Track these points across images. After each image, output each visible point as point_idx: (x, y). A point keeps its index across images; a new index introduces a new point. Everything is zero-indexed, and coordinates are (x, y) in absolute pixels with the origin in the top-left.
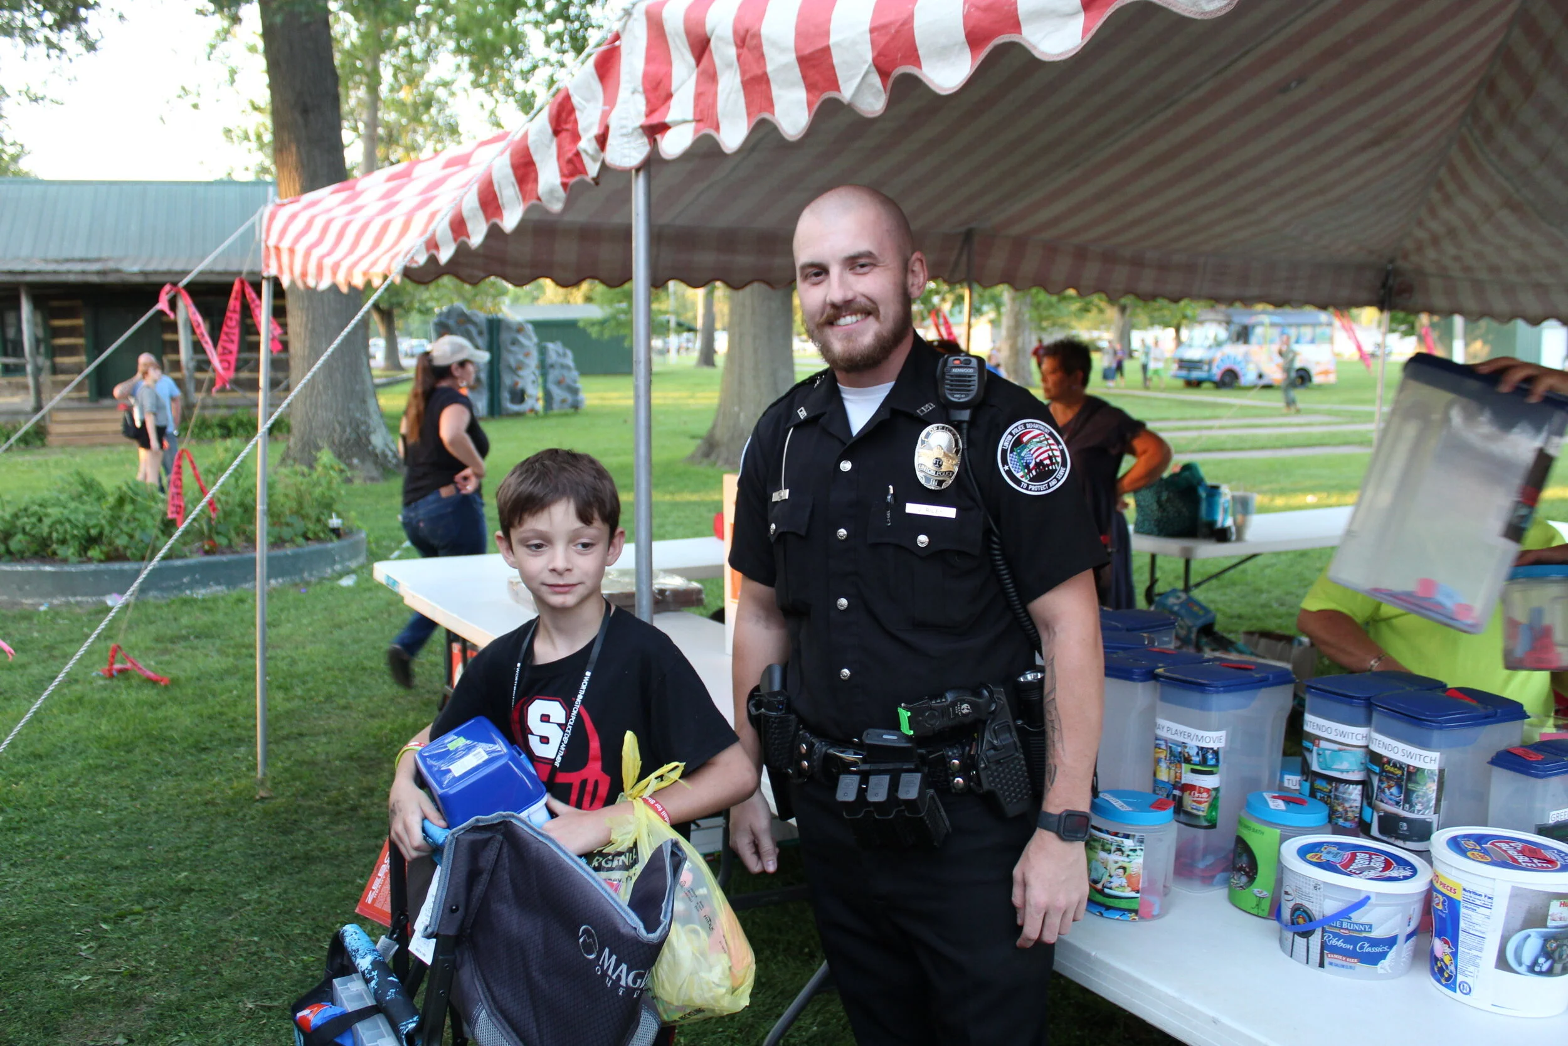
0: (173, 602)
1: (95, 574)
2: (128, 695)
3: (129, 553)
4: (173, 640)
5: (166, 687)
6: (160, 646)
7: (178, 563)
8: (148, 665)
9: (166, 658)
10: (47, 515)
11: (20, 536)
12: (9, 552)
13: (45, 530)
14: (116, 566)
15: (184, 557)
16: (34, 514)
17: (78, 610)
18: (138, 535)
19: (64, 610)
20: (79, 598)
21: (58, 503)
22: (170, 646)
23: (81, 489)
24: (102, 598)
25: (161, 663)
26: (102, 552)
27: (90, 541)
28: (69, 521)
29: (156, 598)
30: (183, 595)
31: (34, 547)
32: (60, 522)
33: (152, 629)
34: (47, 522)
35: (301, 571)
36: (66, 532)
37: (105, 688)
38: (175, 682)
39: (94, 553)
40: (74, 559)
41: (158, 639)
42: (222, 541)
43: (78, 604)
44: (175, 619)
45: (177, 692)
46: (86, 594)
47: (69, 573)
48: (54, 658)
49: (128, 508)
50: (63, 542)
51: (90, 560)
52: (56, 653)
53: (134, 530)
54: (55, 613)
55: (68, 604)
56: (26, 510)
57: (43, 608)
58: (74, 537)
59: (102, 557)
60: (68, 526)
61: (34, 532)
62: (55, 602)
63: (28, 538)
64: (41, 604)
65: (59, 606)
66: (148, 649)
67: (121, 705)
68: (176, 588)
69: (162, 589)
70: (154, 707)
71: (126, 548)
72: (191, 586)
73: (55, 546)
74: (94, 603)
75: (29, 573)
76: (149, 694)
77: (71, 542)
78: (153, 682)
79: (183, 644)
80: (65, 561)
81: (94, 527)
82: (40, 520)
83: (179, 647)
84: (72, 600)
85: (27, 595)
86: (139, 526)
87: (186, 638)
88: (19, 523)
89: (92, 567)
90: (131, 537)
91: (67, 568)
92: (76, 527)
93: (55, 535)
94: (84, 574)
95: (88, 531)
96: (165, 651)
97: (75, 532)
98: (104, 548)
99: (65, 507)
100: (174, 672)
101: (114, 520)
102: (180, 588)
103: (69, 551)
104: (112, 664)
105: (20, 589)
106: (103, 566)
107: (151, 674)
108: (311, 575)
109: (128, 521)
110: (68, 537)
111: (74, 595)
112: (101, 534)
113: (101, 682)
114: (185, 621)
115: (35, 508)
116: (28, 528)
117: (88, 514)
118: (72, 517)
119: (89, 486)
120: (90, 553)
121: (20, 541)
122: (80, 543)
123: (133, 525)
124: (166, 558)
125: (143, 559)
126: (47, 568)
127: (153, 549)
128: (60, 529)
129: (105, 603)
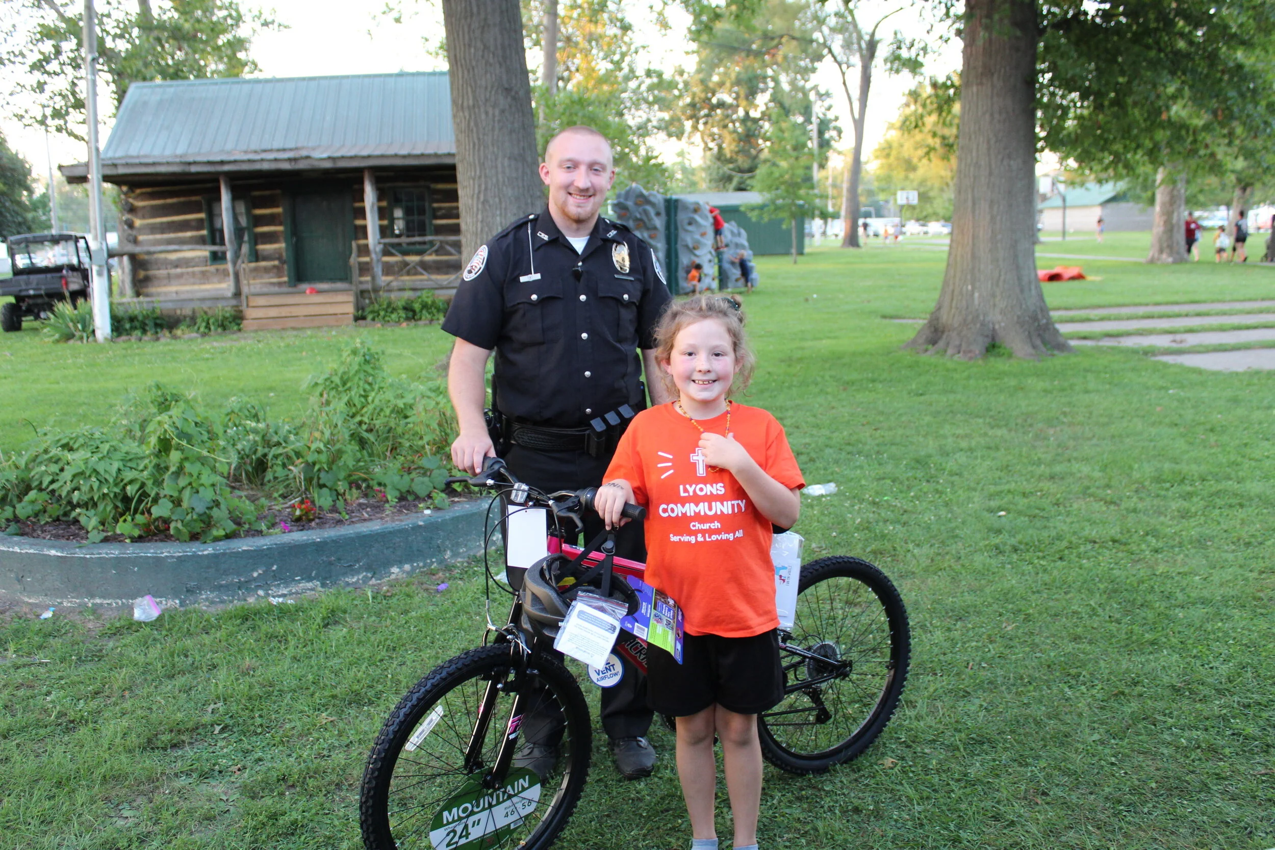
1: (121, 562)
3: (172, 529)
7: (246, 544)
10: (70, 462)
12: (15, 520)
14: (150, 550)
15: (260, 533)
16: (55, 460)
17: (93, 621)
18: (186, 499)
19: (69, 622)
20: (98, 601)
21: (86, 444)
24: (129, 603)
28: (96, 472)
34: (67, 475)
35: (440, 550)
36: (92, 489)
39: (126, 525)
42: (324, 500)
43: (95, 610)
44: (211, 671)
46: (104, 595)
47: (84, 562)
49: (175, 456)
50: (90, 505)
51: (119, 539)
53: (182, 490)
54: (53, 630)
55: (81, 609)
56: (46, 452)
57: (46, 615)
58: (104, 496)
59: (136, 533)
60: (94, 481)
61: (53, 487)
62: (65, 604)
63: (45, 497)
64: (47, 608)
65: (71, 610)
68: (239, 587)
69: (219, 588)
71: (171, 519)
72: (265, 583)
74: (118, 608)
77: (100, 506)
80: (84, 537)
81: (131, 482)
82: (60, 470)
84: (89, 602)
85: (32, 593)
88: (35, 473)
90: (177, 502)
95: (124, 488)
97: (106, 489)
102: (246, 586)
105: (20, 580)
106: (132, 550)
108: (455, 555)
111: (93, 596)
112: (140, 494)
115: (55, 451)
116: (46, 481)
118: (102, 467)
120: (120, 528)
121: (33, 502)
123: (182, 482)
124: (228, 537)
125: (194, 537)
126: (53, 552)
127: (207, 522)
128: (85, 485)
129: (130, 612)
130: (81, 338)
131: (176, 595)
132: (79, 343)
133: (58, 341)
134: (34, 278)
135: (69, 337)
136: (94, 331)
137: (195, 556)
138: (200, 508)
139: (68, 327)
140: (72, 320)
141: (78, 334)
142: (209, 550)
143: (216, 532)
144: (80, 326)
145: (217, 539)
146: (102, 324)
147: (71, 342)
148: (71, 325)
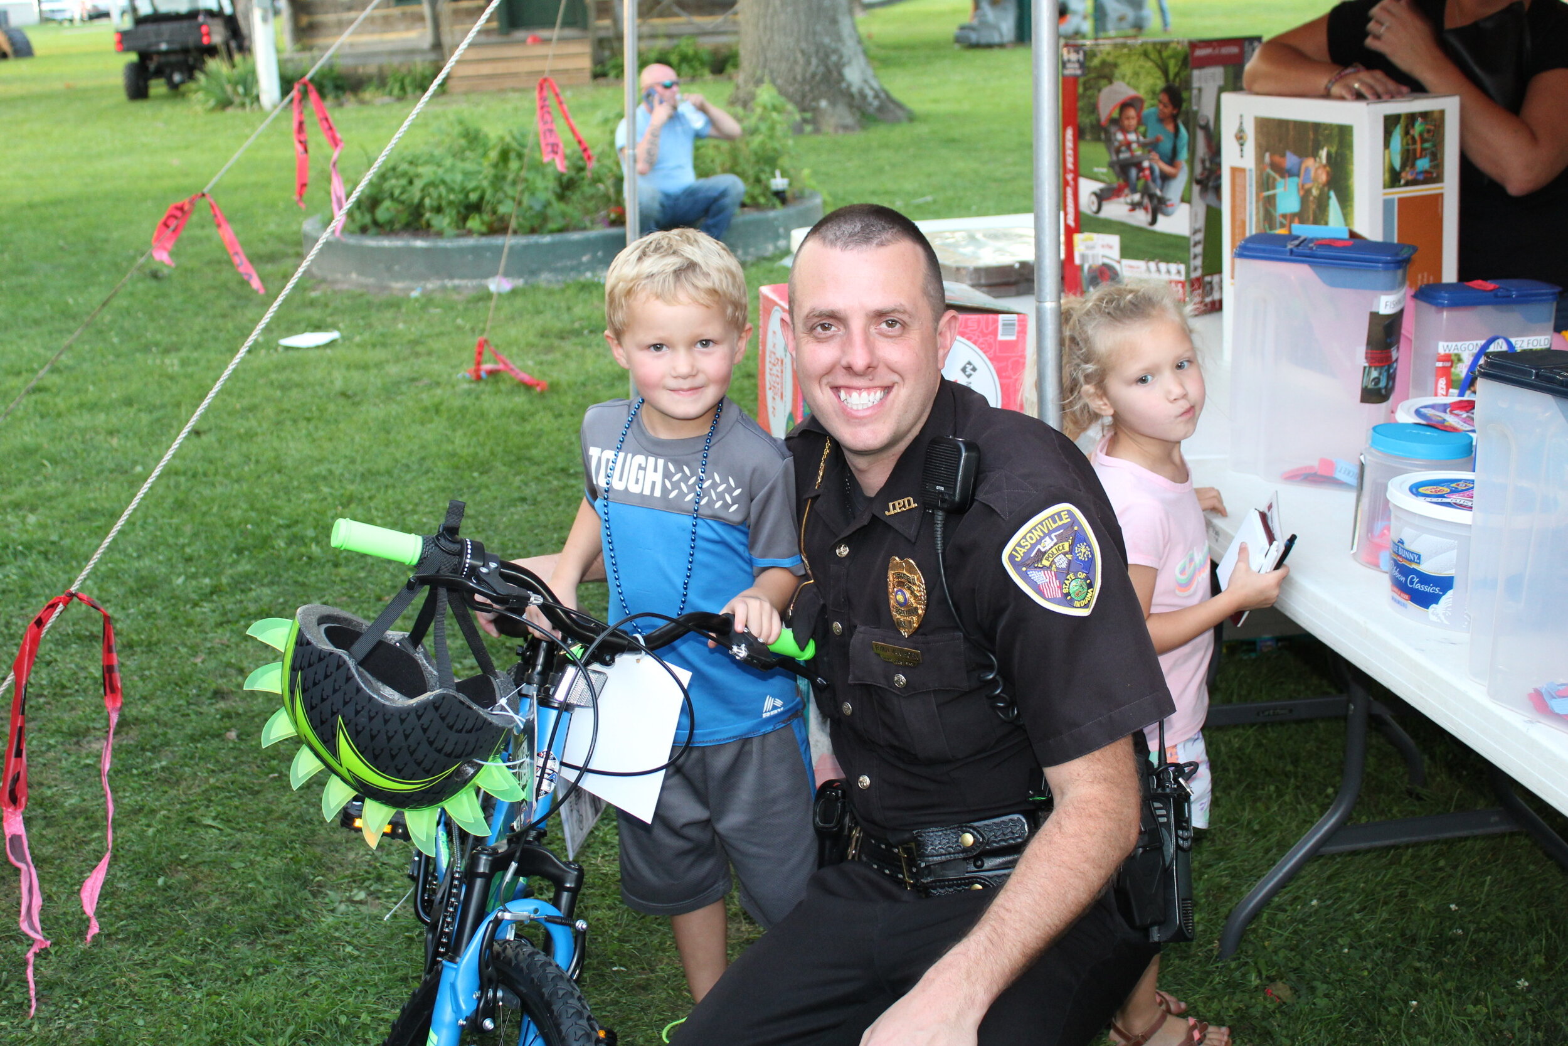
0: (568, 287)
1: (474, 250)
2: (493, 402)
3: (514, 224)
4: (562, 336)
5: (542, 395)
6: (545, 342)
7: (576, 236)
8: (525, 366)
9: (550, 357)
10: (418, 176)
11: (387, 203)
12: (375, 223)
13: (415, 193)
14: (500, 241)
15: (585, 229)
16: (404, 174)
17: (455, 297)
18: (526, 199)
19: (438, 296)
20: (457, 282)
21: (431, 160)
22: (556, 342)
23: (463, 142)
24: (483, 282)
25: (541, 363)
26: (483, 223)
27: (469, 208)
28: (443, 182)
29: (549, 282)
30: (582, 279)
31: (404, 218)
32: (432, 184)
33: (539, 322)
34: (419, 184)
36: (440, 197)
37: (469, 393)
38: (554, 388)
39: (474, 223)
40: (450, 231)
41: (544, 334)
43: (456, 289)
44: (569, 309)
45: (553, 401)
46: (462, 277)
47: (445, 250)
48: (417, 355)
49: (514, 165)
50: (438, 210)
51: (470, 233)
52: (420, 349)
53: (521, 193)
54: (428, 301)
55: (444, 289)
56: (394, 169)
57: (415, 294)
58: (450, 203)
59: (484, 229)
60: (443, 190)
61: (404, 197)
62: (430, 286)
63: (396, 206)
64: (413, 289)
65: (433, 291)
66: (531, 345)
67: (482, 415)
68: (572, 269)
69: (555, 270)
70: (523, 418)
71: (511, 217)
73: (428, 215)
74: (474, 288)
75: (398, 249)
76: (520, 400)
77: (447, 211)
78: (528, 386)
79: (574, 340)
80: (440, 234)
81: (474, 190)
82: (411, 182)
83: (568, 345)
84: (449, 283)
85: (397, 277)
86: (527, 188)
87: (578, 333)
88: (387, 186)
89: (470, 242)
90: (518, 202)
91: (442, 243)
92: (451, 190)
93: (427, 201)
94: (461, 250)
95: (467, 196)
96: (550, 349)
97: (452, 197)
98: (486, 218)
99: (439, 165)
100: (555, 375)
101: (498, 181)
102: (578, 268)
103: (443, 222)
104: (478, 363)
105: (389, 269)
106: (484, 241)
107: (525, 377)
109: (514, 183)
110: (444, 203)
111: (451, 277)
112: (482, 198)
113: (466, 386)
114: (579, 310)
115: (404, 167)
116: (397, 192)
117: (466, 174)
118: (448, 178)
119: (473, 138)
120: (470, 224)
121: (388, 209)
122: (459, 213)
123: (520, 187)
124: (561, 230)
125: (533, 231)
126: (419, 243)
127: (544, 218)
128: (434, 193)
129: (487, 288)
130: (243, 105)
131: (520, 275)
132: (240, 112)
133: (213, 110)
134: (166, 27)
135: (225, 104)
136: (257, 98)
137: (537, 246)
138: (537, 207)
139: (223, 90)
140: (229, 82)
141: (237, 100)
142: (547, 239)
143: (552, 226)
144: (241, 90)
145: (551, 232)
146: (268, 87)
147: (230, 111)
148: (229, 89)
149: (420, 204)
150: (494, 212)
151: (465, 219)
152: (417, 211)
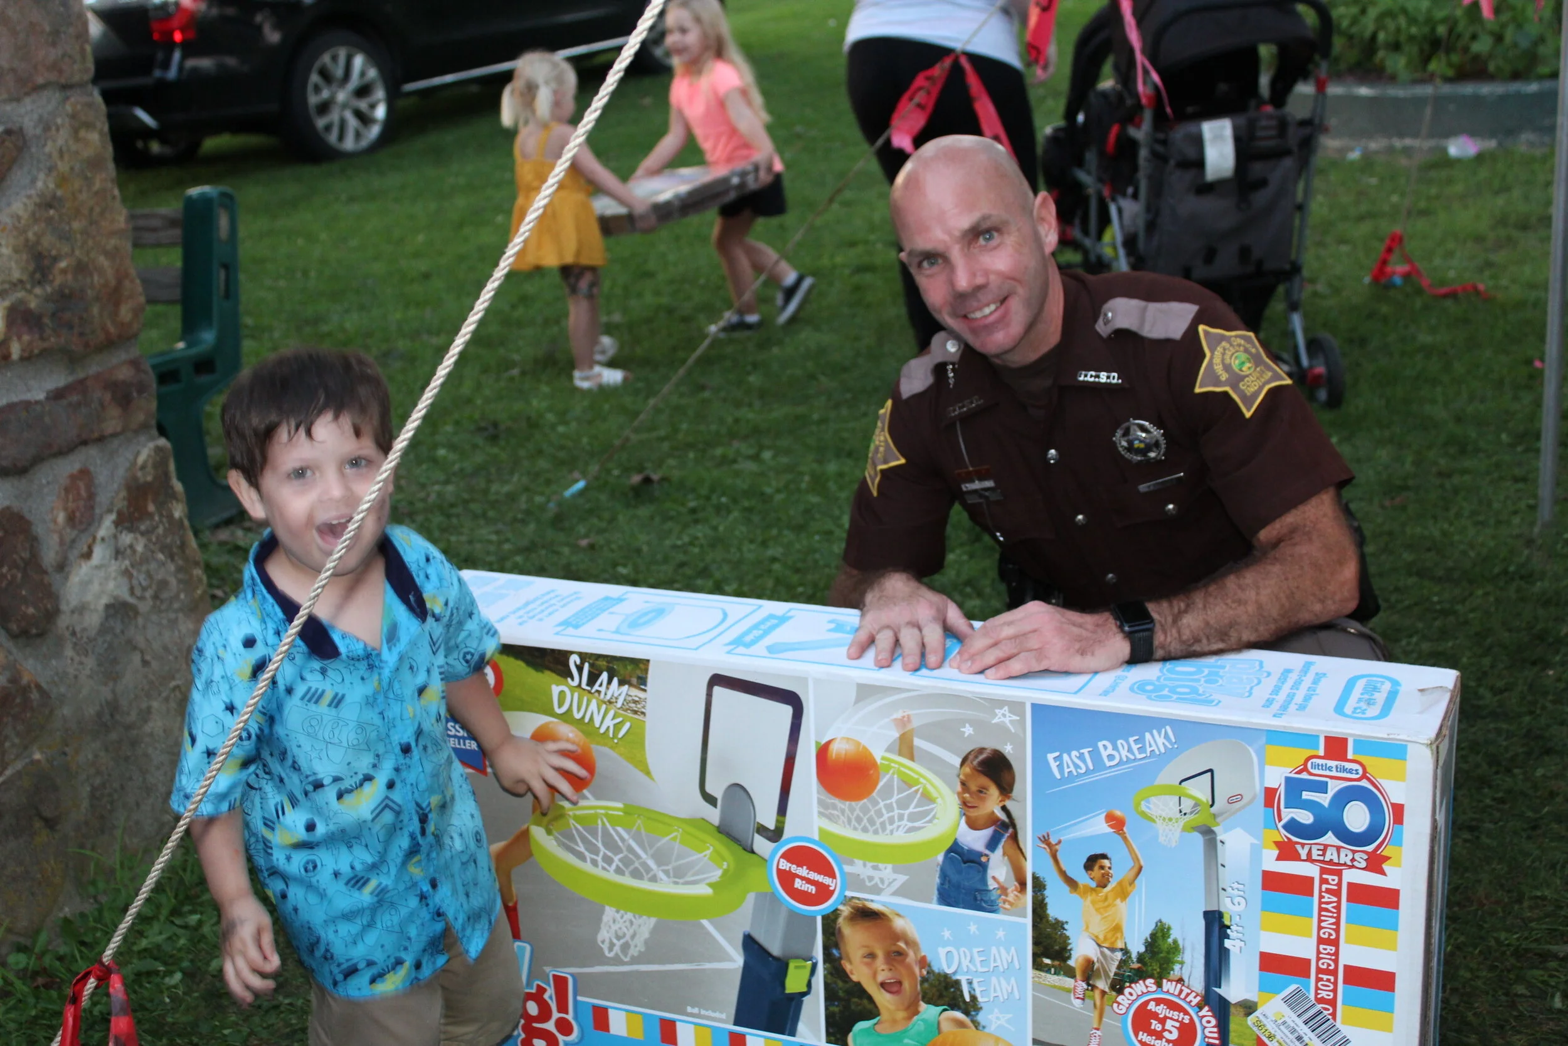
1: (1439, 101)
3: (1491, 67)
6: (1500, 233)
13: (1367, 25)
14: (1468, 89)
17: (1403, 162)
18: (1509, 35)
19: (1381, 160)
20: (1408, 142)
24: (1443, 142)
26: (1450, 65)
27: (1433, 46)
28: (1404, 11)
29: (1531, 144)
31: (1354, 56)
32: (1389, 14)
33: (1500, 203)
34: (1373, 13)
36: (1398, 30)
39: (1438, 65)
40: (1404, 74)
43: (1407, 151)
46: (1414, 136)
47: (1396, 101)
50: (1396, 47)
51: (1429, 79)
53: (1503, 26)
54: (1367, 163)
55: (1391, 150)
57: (1353, 156)
58: (1412, 38)
59: (1450, 73)
60: (1402, 21)
61: (1354, 30)
62: (1373, 145)
64: (1352, 149)
65: (1377, 152)
71: (1491, 56)
73: (1381, 54)
74: (1429, 150)
77: (1407, 48)
80: (1393, 79)
81: (1443, 21)
82: (1363, 11)
84: (1398, 143)
85: (1334, 135)
86: (1514, 19)
89: (1427, 90)
90: (1499, 38)
91: (1394, 91)
92: (1412, 21)
93: (1381, 36)
94: (1418, 102)
95: (1433, 30)
97: (1414, 30)
98: (1455, 58)
103: (1398, 62)
106: (1447, 89)
110: (1403, 38)
111: (1401, 135)
112: (1452, 32)
118: (1411, 6)
120: (1433, 66)
122: (1422, 51)
123: (1504, 18)
125: (1516, 76)
126: (1364, 91)
127: (1532, 58)
128: (1391, 25)
129: (1444, 151)
131: (1492, 135)
137: (1518, 95)
138: (1524, 44)
143: (1542, 69)
145: (1541, 78)
149: (1374, 37)
150: (1466, 50)
151: (1426, 60)
152: (1370, 46)
